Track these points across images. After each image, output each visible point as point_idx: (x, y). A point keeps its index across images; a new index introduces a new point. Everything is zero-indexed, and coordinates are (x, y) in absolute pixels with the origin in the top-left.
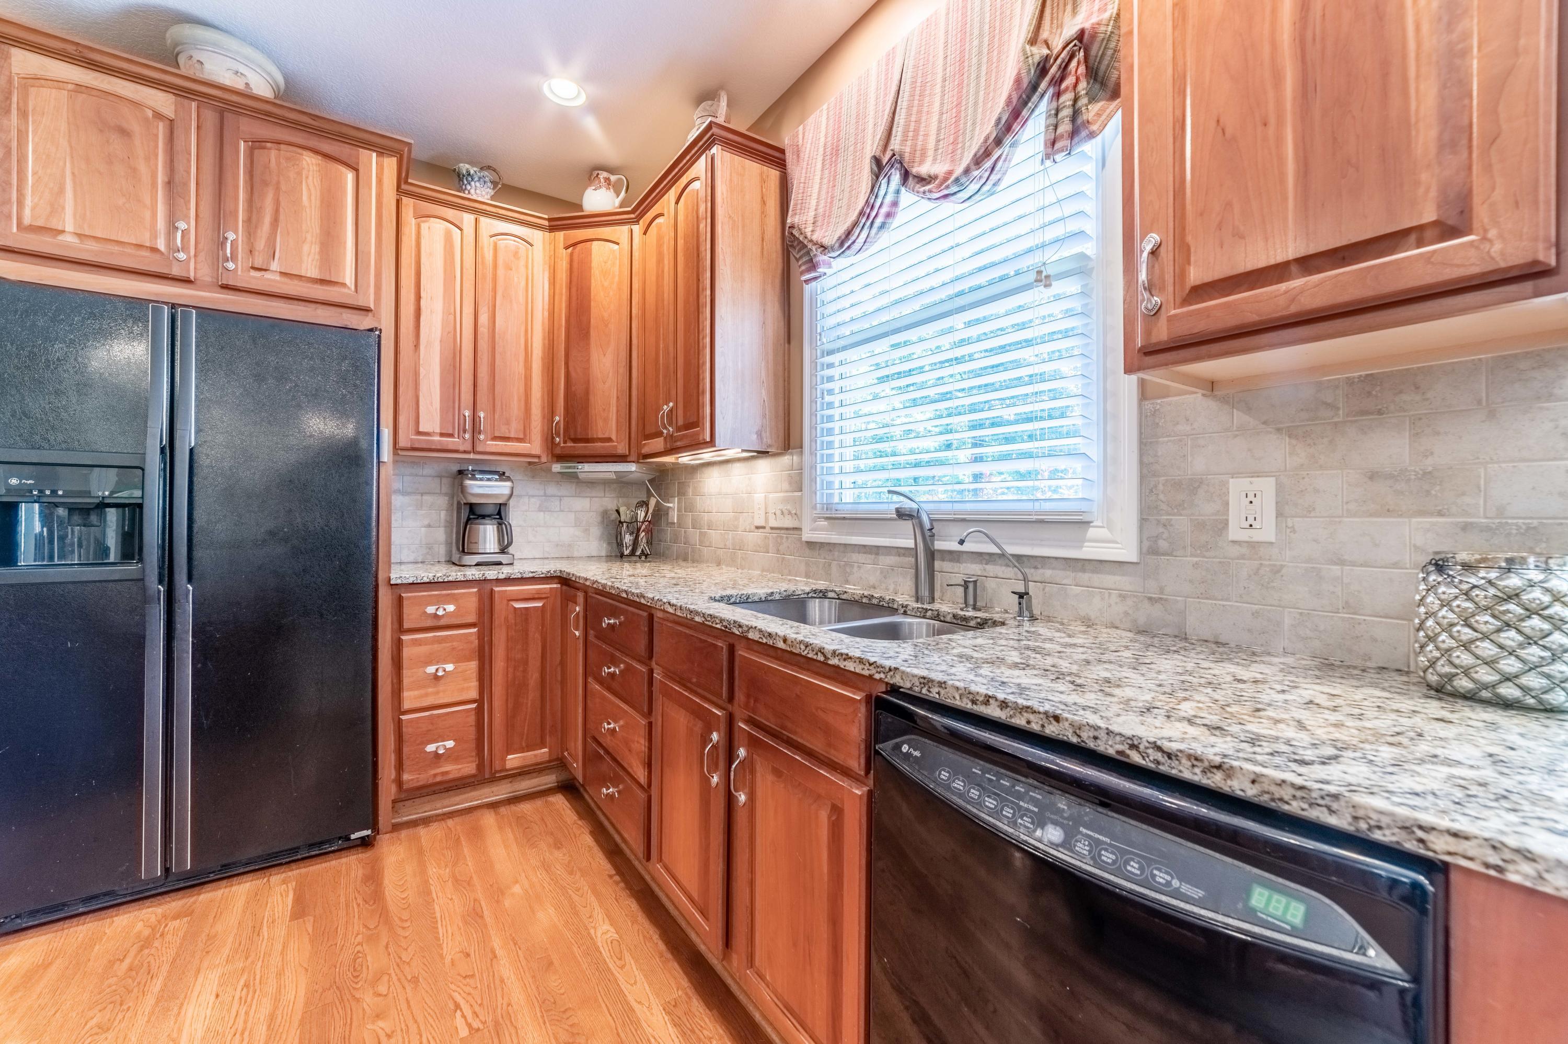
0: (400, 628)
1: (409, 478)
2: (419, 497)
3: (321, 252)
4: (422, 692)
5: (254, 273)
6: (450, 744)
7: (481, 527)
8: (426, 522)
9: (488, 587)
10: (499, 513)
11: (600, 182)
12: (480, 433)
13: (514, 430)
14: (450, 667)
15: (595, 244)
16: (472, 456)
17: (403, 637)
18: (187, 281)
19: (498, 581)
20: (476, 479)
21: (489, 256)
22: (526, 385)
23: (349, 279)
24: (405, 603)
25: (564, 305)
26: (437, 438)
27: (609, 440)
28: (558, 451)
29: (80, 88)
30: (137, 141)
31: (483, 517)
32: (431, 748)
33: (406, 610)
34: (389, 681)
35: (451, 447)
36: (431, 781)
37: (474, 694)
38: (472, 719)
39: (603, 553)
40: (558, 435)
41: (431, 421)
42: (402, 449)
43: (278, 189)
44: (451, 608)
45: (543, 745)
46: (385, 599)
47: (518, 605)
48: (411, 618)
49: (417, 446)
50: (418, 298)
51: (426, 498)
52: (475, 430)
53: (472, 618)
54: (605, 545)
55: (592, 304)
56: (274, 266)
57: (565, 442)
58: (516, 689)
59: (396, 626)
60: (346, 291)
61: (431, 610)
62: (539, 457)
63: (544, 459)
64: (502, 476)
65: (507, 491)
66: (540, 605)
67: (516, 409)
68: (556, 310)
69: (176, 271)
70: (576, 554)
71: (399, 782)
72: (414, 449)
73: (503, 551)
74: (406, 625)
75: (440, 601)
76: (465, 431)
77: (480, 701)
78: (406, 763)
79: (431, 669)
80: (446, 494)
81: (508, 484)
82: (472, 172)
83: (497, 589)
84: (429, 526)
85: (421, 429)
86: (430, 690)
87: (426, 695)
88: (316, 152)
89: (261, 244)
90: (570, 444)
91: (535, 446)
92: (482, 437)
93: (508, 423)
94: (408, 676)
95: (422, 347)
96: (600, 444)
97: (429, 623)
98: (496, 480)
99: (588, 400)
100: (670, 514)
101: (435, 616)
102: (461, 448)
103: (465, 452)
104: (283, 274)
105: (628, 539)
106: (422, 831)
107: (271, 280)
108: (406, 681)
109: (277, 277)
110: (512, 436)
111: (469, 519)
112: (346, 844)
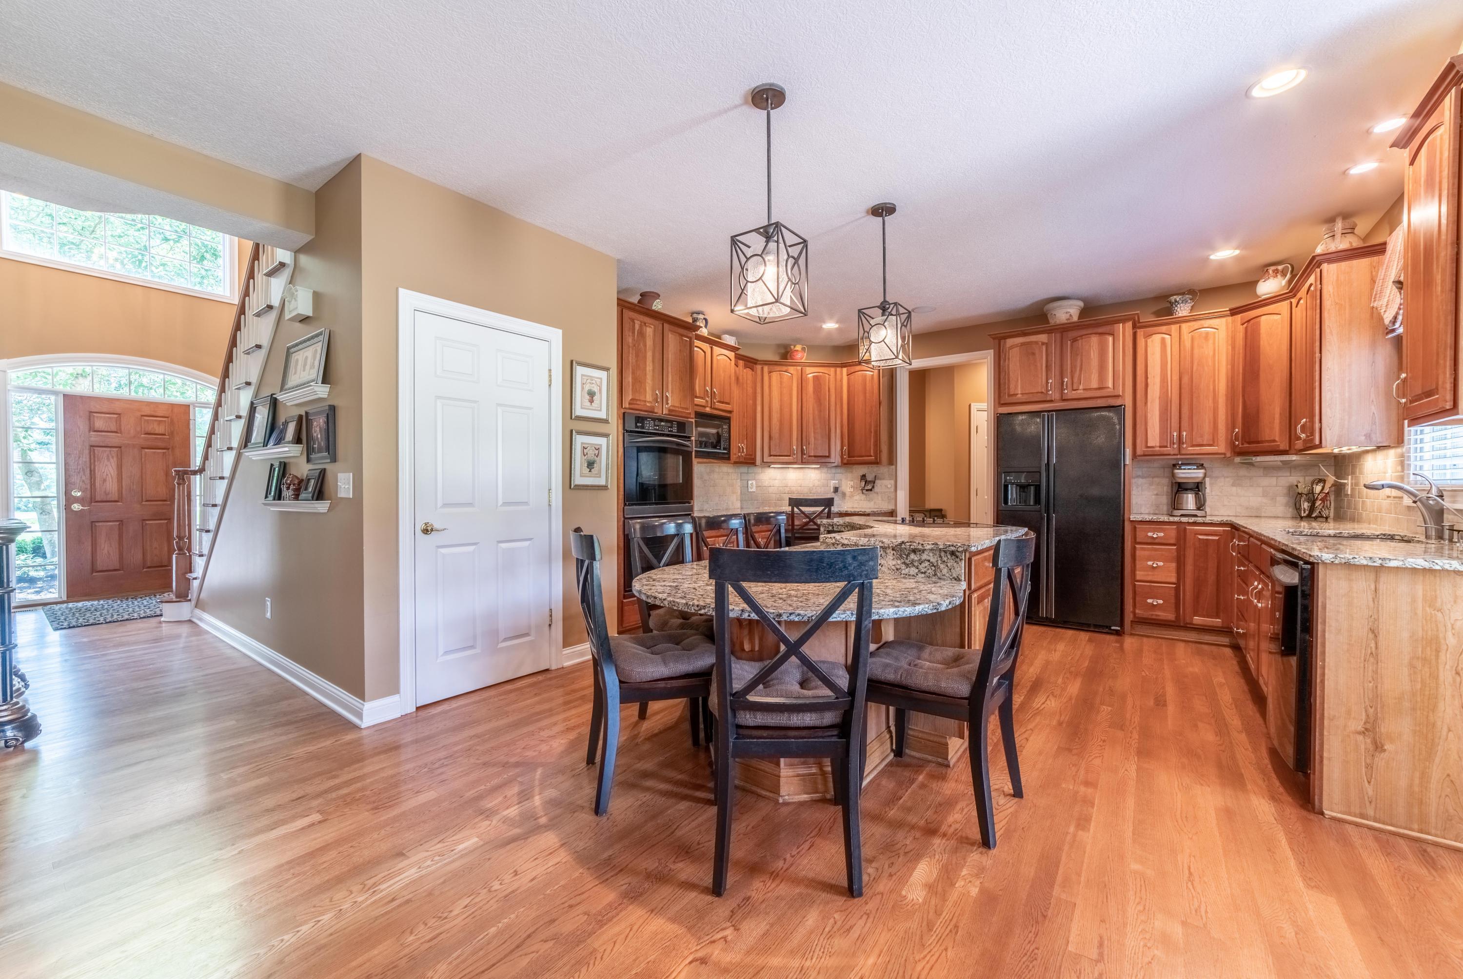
0: (1135, 542)
1: (1145, 469)
2: (1151, 479)
3: (1099, 376)
4: (1146, 573)
5: (1074, 392)
6: (1161, 602)
7: (1185, 495)
8: (1155, 493)
9: (1183, 526)
10: (1198, 487)
11: (1269, 274)
12: (1183, 444)
13: (1206, 439)
14: (1161, 564)
15: (1263, 318)
16: (1179, 457)
17: (1137, 546)
18: (1051, 401)
19: (1189, 523)
20: (1181, 469)
21: (1187, 344)
22: (1214, 413)
23: (1110, 385)
24: (1137, 530)
25: (1241, 360)
26: (1158, 449)
27: (1274, 441)
28: (1237, 450)
29: (1023, 344)
30: (1037, 355)
31: (1187, 490)
32: (1150, 601)
33: (1138, 533)
34: (1130, 565)
35: (1165, 453)
36: (1150, 617)
37: (1174, 580)
38: (1173, 592)
39: (1289, 515)
40: (1237, 439)
41: (1154, 439)
42: (1139, 456)
43: (1082, 355)
44: (1162, 534)
45: (1218, 617)
46: (1128, 527)
47: (1200, 537)
48: (1140, 537)
49: (1146, 453)
50: (1147, 378)
51: (1156, 479)
52: (1180, 442)
53: (1173, 541)
54: (1290, 510)
55: (1261, 357)
56: (1081, 387)
57: (1242, 444)
58: (1199, 584)
59: (1133, 540)
60: (1109, 390)
61: (1150, 534)
62: (1225, 454)
63: (1228, 455)
64: (1201, 466)
65: (1201, 475)
66: (1217, 538)
67: (1207, 428)
68: (1236, 364)
69: (1048, 399)
70: (1263, 514)
71: (1134, 613)
72: (1145, 455)
73: (1199, 509)
74: (1138, 540)
75: (1154, 531)
76: (1174, 444)
77: (1178, 584)
78: (1137, 605)
79: (1150, 563)
80: (1167, 477)
81: (1203, 471)
82: (1178, 299)
83: (1188, 527)
84: (1157, 495)
85: (1149, 445)
86: (1150, 573)
87: (1148, 575)
88: (1095, 333)
89: (1076, 380)
90: (1246, 445)
91: (1221, 447)
92: (1185, 446)
93: (1202, 436)
94: (1139, 565)
95: (1149, 404)
96: (1267, 444)
97: (1149, 541)
98: (1194, 469)
99: (1258, 417)
100: (1347, 487)
101: (1152, 538)
102: (1172, 453)
103: (1174, 455)
104: (1084, 389)
105: (1306, 505)
106: (1145, 640)
107: (1080, 393)
108: (1137, 566)
109: (1082, 391)
110: (1205, 443)
111: (1178, 491)
112: (1109, 631)
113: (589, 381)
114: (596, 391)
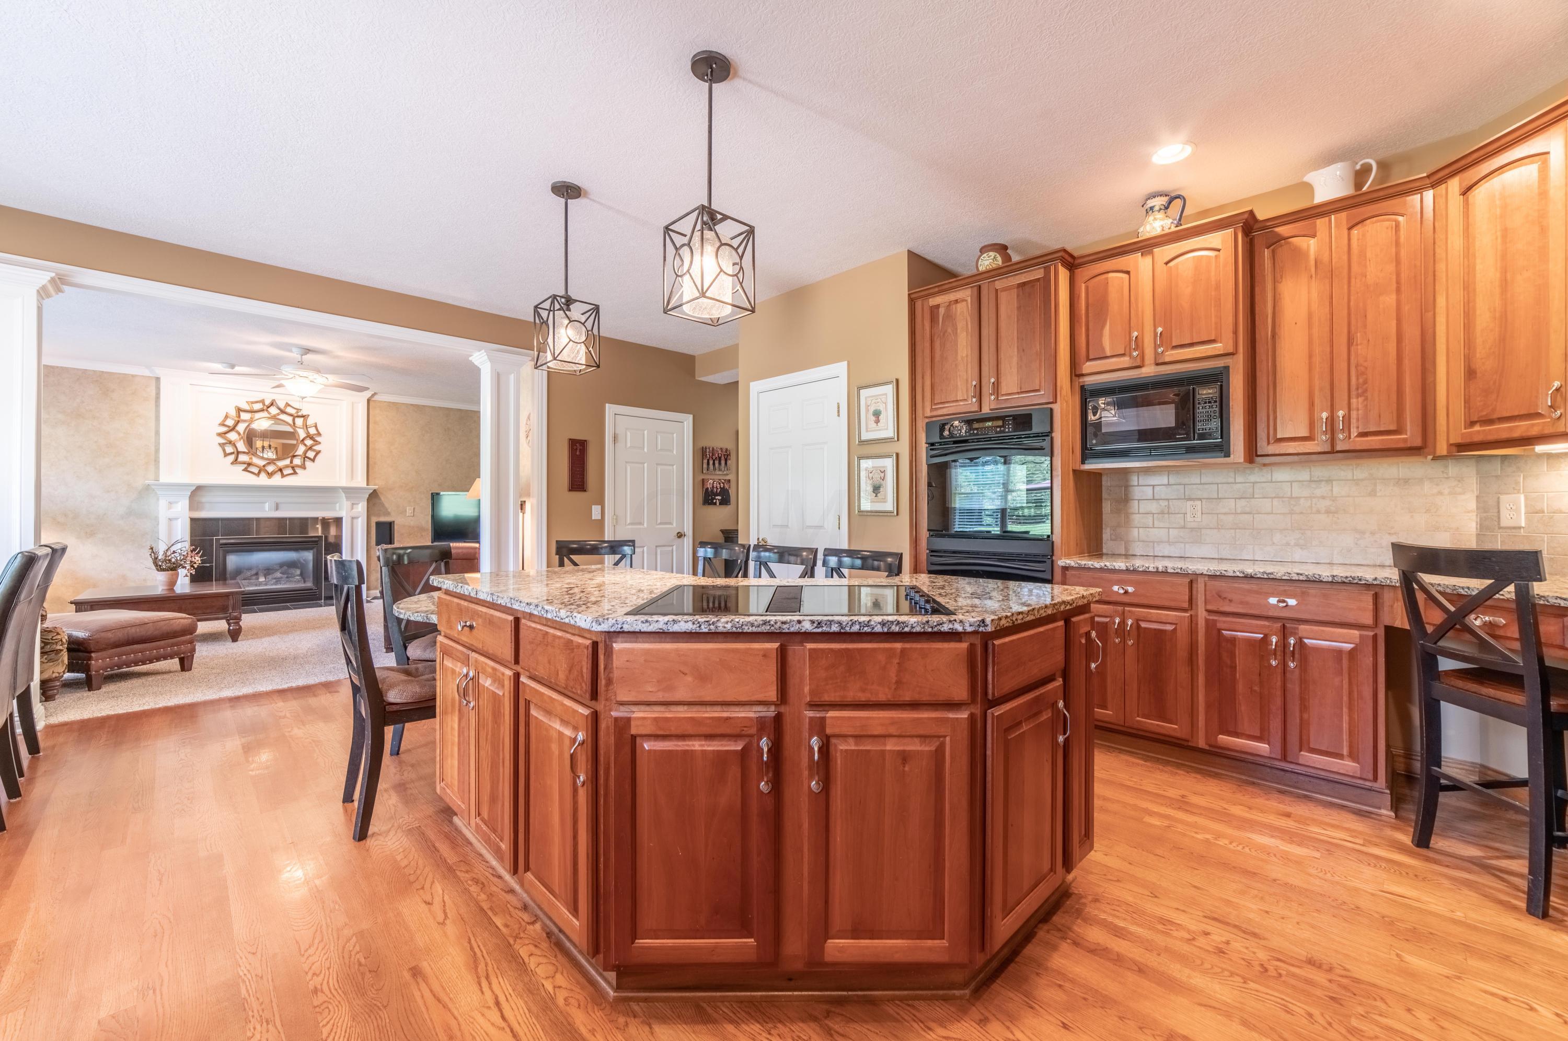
113: (873, 401)
114: (881, 409)
